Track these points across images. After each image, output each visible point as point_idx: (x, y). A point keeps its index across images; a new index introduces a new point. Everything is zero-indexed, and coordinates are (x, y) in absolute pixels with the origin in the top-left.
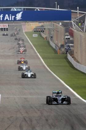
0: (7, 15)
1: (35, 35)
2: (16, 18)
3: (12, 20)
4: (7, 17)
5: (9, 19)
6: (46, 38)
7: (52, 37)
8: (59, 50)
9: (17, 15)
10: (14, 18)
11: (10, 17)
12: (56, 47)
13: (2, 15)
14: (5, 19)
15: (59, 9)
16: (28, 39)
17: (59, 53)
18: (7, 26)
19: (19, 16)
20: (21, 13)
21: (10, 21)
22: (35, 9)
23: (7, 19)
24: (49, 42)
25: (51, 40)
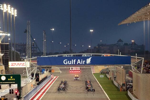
0: (79, 60)
1: (102, 76)
2: (87, 62)
3: (83, 64)
4: (79, 62)
5: (80, 63)
6: (110, 78)
7: (115, 78)
8: (121, 88)
9: (87, 60)
10: (85, 62)
11: (82, 61)
12: (118, 85)
13: (75, 60)
14: (77, 63)
15: (121, 55)
16: (96, 79)
17: (121, 91)
18: (79, 69)
19: (89, 61)
20: (90, 58)
21: (81, 64)
22: (102, 55)
23: (79, 63)
24: (113, 82)
25: (115, 80)
